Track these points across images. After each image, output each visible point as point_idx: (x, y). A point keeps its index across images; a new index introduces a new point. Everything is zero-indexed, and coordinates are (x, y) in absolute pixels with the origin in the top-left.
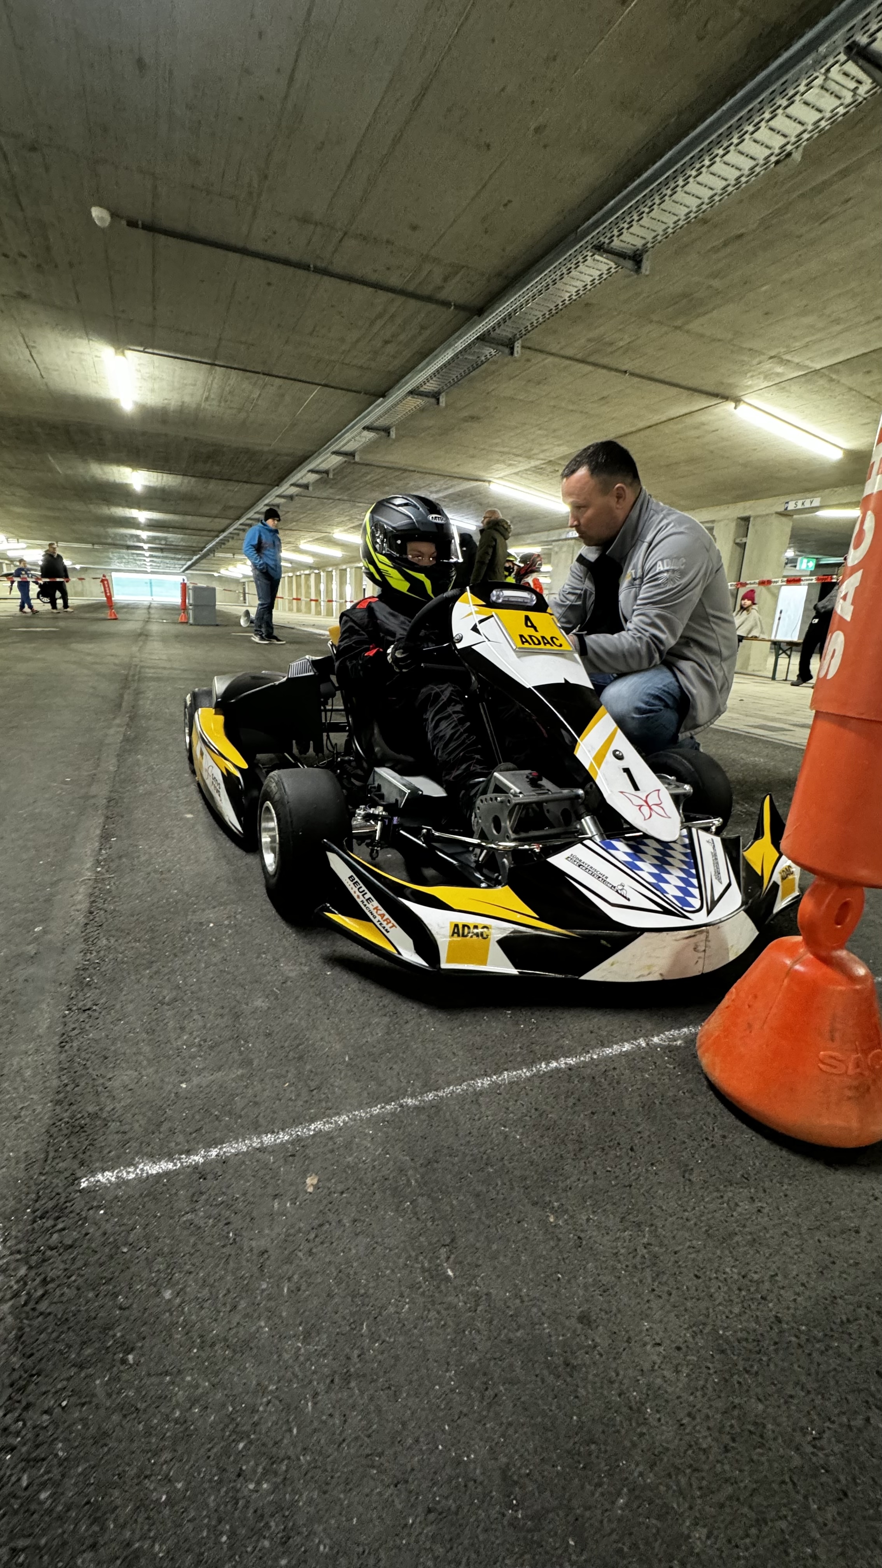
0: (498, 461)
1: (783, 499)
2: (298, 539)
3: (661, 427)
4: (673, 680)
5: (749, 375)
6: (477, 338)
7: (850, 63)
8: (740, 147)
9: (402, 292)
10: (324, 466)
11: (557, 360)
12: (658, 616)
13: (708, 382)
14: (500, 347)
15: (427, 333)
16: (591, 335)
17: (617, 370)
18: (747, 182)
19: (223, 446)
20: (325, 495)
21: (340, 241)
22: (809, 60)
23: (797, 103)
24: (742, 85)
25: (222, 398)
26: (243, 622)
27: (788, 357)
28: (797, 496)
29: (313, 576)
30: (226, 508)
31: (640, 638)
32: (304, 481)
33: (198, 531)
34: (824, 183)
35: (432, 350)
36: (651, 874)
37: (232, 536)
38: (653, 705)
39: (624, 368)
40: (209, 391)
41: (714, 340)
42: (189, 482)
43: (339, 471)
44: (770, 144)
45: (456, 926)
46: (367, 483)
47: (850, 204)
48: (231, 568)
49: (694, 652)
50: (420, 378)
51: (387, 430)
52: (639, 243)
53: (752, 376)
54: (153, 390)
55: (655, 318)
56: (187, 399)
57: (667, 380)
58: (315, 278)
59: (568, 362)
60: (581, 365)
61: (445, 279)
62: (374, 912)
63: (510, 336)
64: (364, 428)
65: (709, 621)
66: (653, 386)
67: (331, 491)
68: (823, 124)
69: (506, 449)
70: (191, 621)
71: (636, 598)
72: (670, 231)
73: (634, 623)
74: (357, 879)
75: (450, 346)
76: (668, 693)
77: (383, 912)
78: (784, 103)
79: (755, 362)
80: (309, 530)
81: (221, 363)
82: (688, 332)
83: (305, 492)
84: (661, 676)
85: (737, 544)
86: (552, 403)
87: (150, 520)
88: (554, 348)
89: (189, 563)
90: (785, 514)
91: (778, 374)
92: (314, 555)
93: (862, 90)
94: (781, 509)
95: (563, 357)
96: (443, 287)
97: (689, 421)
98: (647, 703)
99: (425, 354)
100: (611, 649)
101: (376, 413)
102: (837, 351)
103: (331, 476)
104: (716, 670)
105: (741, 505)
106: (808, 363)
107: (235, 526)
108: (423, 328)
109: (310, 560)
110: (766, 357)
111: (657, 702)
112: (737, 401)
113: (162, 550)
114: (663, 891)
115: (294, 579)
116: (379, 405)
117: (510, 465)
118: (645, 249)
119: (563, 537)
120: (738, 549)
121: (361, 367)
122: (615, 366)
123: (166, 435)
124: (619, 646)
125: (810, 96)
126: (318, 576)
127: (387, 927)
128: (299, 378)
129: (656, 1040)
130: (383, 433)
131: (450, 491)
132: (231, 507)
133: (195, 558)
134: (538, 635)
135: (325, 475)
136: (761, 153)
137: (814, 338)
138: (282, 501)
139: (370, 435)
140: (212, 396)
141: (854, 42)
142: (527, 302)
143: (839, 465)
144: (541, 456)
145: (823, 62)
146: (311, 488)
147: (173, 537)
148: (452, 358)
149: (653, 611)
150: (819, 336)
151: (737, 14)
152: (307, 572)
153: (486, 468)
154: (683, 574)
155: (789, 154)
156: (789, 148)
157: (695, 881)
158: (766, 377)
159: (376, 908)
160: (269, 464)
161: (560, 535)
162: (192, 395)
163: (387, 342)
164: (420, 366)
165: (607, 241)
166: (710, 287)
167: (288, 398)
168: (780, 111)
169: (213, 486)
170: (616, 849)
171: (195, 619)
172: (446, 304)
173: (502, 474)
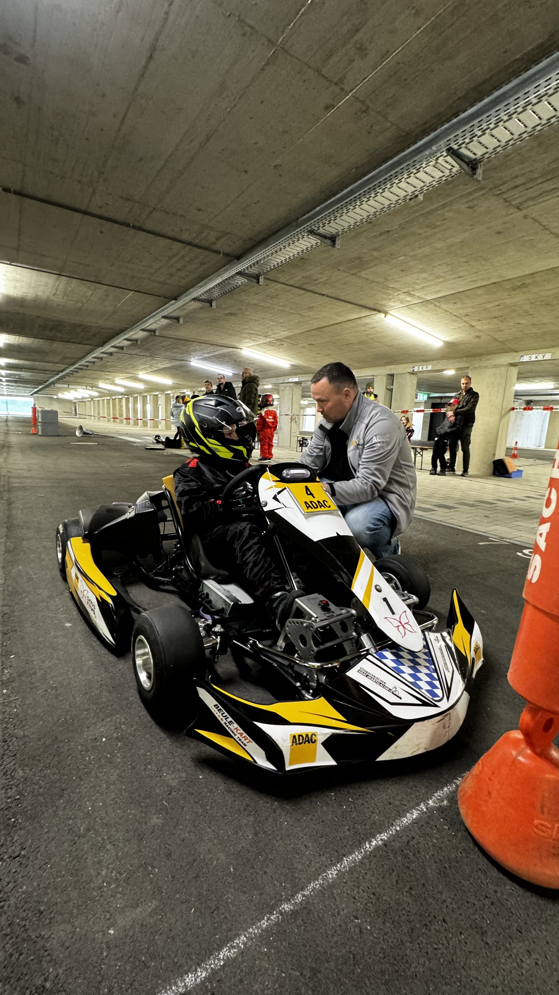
0: (246, 338)
1: (411, 365)
2: (115, 377)
3: (342, 324)
4: (386, 507)
5: (392, 300)
6: (237, 273)
7: (448, 157)
9: (189, 244)
10: (134, 337)
11: (283, 286)
12: (376, 469)
13: (370, 303)
14: (251, 279)
15: (204, 267)
16: (305, 274)
17: (319, 294)
18: (394, 207)
19: (64, 322)
20: (134, 352)
21: (151, 213)
22: (427, 153)
23: (421, 173)
25: (65, 294)
26: (77, 433)
27: (413, 293)
28: (419, 364)
29: (124, 399)
30: (64, 358)
31: (366, 483)
32: (121, 345)
33: (45, 371)
34: (432, 210)
35: (208, 276)
36: (410, 675)
37: (68, 375)
38: (378, 525)
39: (323, 293)
40: (56, 290)
41: (374, 282)
42: (38, 342)
43: (144, 340)
44: (406, 190)
45: (294, 737)
46: (163, 347)
47: (446, 221)
48: (66, 393)
49: (395, 488)
50: (199, 291)
51: (177, 319)
52: (334, 232)
53: (394, 301)
54: (15, 287)
55: (341, 268)
56: (40, 294)
57: (348, 300)
58: (132, 231)
59: (291, 288)
60: (298, 290)
61: (217, 239)
62: (235, 731)
63: (257, 273)
64: (162, 317)
65: (401, 468)
66: (339, 303)
67: (138, 350)
68: (434, 183)
69: (252, 332)
70: (40, 433)
71: (360, 456)
72: (352, 227)
73: (361, 472)
74: (220, 707)
75: (219, 275)
76: (385, 516)
77: (242, 731)
78: (415, 171)
79: (396, 294)
80: (122, 372)
81: (66, 275)
82: (360, 277)
83: (121, 351)
84: (380, 505)
85: (388, 389)
86: (280, 308)
87: (9, 364)
88: (282, 280)
89: (36, 390)
90: (413, 373)
91: (408, 301)
92: (124, 387)
93: (454, 170)
94: (411, 371)
95: (287, 285)
96: (215, 243)
97: (359, 322)
98: (374, 524)
99: (203, 277)
100: (350, 491)
101: (172, 308)
102: (438, 292)
103: (139, 343)
104: (407, 496)
105: (388, 367)
106: (423, 296)
107: (71, 369)
108: (202, 264)
109: (122, 390)
110: (401, 292)
111: (379, 523)
112: (386, 313)
113: (16, 382)
114: (420, 688)
115: (111, 401)
116: (172, 304)
117: (254, 340)
118: (337, 235)
119: (286, 381)
120: (389, 392)
121: (161, 282)
122: (318, 291)
123: (24, 314)
124: (355, 489)
125: (428, 169)
126: (127, 400)
127: (245, 742)
128: (119, 286)
129: (431, 802)
130: (175, 321)
131: (217, 353)
132: (68, 358)
133: (40, 387)
134: (315, 500)
135: (135, 342)
136: (402, 194)
137: (427, 284)
138: (105, 355)
139: (165, 321)
140: (58, 293)
141: (450, 147)
142: (268, 256)
143: (440, 350)
144: (273, 336)
145: (435, 155)
146: (125, 349)
147: (25, 374)
148: (221, 283)
149: (373, 466)
150: (430, 283)
151: (389, 124)
152: (120, 397)
153: (240, 342)
154: (388, 443)
155: (417, 196)
156: (417, 193)
157: (435, 675)
158: (402, 302)
159: (236, 729)
160: (96, 334)
161: (284, 380)
162: (44, 292)
163: (179, 270)
164: (200, 285)
165: (316, 229)
166: (371, 255)
167: (111, 297)
168: (412, 175)
169: (56, 345)
170: (386, 658)
171: (42, 431)
172: (217, 252)
173: (249, 345)
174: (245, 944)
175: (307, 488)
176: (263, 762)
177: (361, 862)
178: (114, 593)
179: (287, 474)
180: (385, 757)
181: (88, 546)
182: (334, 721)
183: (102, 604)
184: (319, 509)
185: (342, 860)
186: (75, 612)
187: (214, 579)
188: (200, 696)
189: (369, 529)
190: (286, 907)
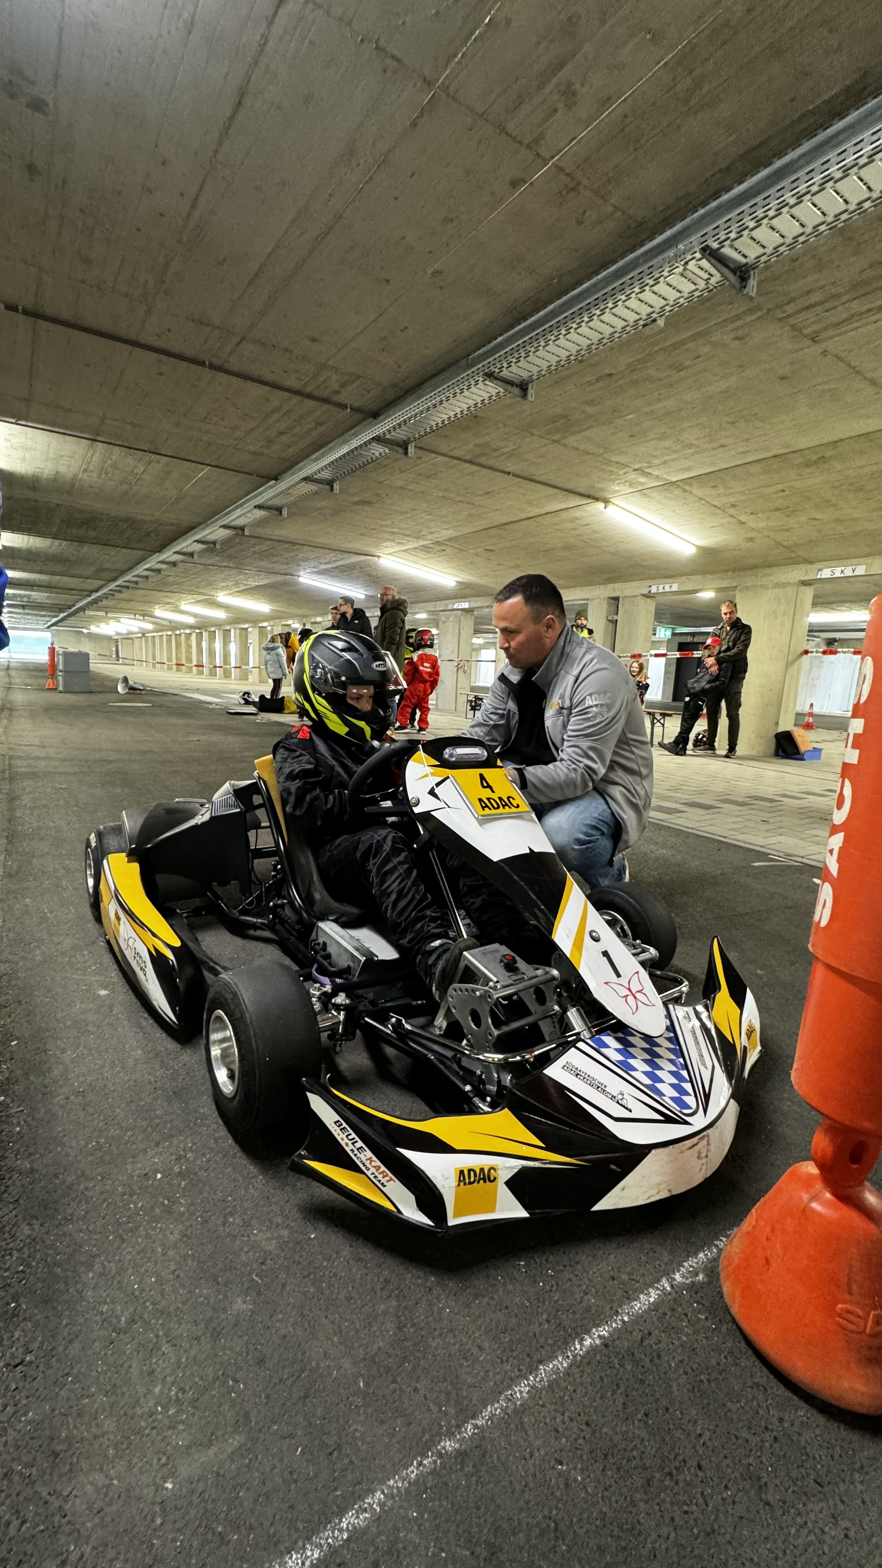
0: (386, 540)
1: (647, 583)
2: (179, 600)
3: (539, 519)
4: (605, 807)
5: (616, 482)
6: (373, 438)
7: (704, 261)
8: (613, 310)
9: (298, 393)
10: (211, 538)
11: (445, 459)
12: (591, 748)
13: (581, 485)
14: (395, 448)
15: (322, 429)
16: (478, 441)
17: (501, 471)
18: (619, 337)
19: (101, 514)
20: (209, 562)
21: (239, 343)
22: (671, 253)
23: (661, 284)
24: (614, 262)
25: (102, 470)
26: (120, 689)
27: (649, 470)
28: (658, 581)
29: (194, 635)
30: (101, 570)
31: (575, 769)
32: (190, 550)
33: (67, 590)
34: (678, 342)
35: (327, 443)
36: (645, 1073)
37: (106, 596)
38: (592, 835)
39: (508, 470)
40: (89, 463)
41: (587, 453)
42: (60, 545)
43: (227, 542)
44: (638, 311)
45: (462, 1172)
46: (255, 553)
47: (700, 359)
48: (102, 625)
49: (619, 776)
50: (313, 467)
51: (279, 510)
52: (525, 375)
53: (618, 484)
54: (24, 459)
55: (535, 431)
56: (62, 469)
57: (549, 482)
58: (210, 373)
59: (456, 461)
60: (467, 465)
61: (343, 385)
62: (367, 1163)
63: (405, 438)
64: (255, 507)
65: (629, 745)
66: (532, 485)
67: (217, 558)
68: (682, 301)
69: (396, 530)
70: (61, 688)
71: (565, 726)
72: (553, 368)
73: (567, 752)
74: (345, 1125)
75: (345, 442)
76: (603, 821)
77: (378, 1163)
78: (652, 282)
79: (621, 472)
80: (190, 592)
81: (104, 440)
82: (565, 445)
83: (190, 559)
84: (595, 804)
85: (610, 621)
86: (440, 495)
88: (444, 449)
89: (55, 620)
90: (648, 596)
91: (641, 483)
92: (195, 615)
93: (713, 281)
94: (646, 591)
95: (451, 457)
96: (340, 392)
97: (564, 515)
98: (586, 834)
99: (320, 445)
100: (549, 782)
101: (269, 493)
102: (689, 469)
103: (218, 546)
104: (638, 788)
105: (610, 586)
106: (665, 476)
107: (110, 588)
108: (318, 424)
109: (191, 620)
110: (631, 470)
111: (593, 832)
112: (606, 501)
113: (23, 607)
114: (661, 1094)
115: (173, 637)
116: (271, 487)
117: (400, 543)
118: (531, 380)
119: (450, 607)
120: (611, 625)
121: (254, 453)
122: (501, 468)
123: (36, 501)
124: (556, 778)
125: (671, 279)
126: (199, 635)
127: (383, 1181)
128: (187, 458)
129: (678, 1277)
130: (275, 512)
131: (340, 563)
132: (104, 570)
133: (62, 615)
134: (495, 796)
135: (212, 545)
136: (632, 317)
137: (669, 458)
138: (164, 566)
139: (259, 513)
140: (91, 468)
141: (707, 246)
142: (421, 413)
143: (692, 559)
144: (429, 537)
145: (683, 257)
146: (196, 556)
147: (37, 595)
148: (348, 453)
149: (585, 744)
150: (676, 456)
151: (610, 209)
152: (188, 631)
153: (377, 546)
154: (609, 707)
155: (655, 320)
156: (654, 315)
157: (684, 1073)
158: (631, 485)
159: (370, 1159)
160: (151, 532)
161: (446, 605)
162: (69, 466)
163: (282, 433)
164: (314, 456)
165: (497, 371)
166: (584, 412)
167: (174, 475)
168: (647, 288)
169: (88, 549)
170: (607, 1046)
171: (65, 685)
172: (343, 406)
173: (392, 550)
174: (382, 1505)
175: (482, 777)
176: (412, 1213)
177: (568, 1373)
178: (177, 943)
179: (451, 755)
180: (605, 1204)
181: (136, 867)
182: (525, 1147)
183: (158, 960)
184: (501, 810)
185: (537, 1369)
186: (114, 974)
187: (335, 921)
188: (313, 1106)
189: (579, 842)
190: (449, 1445)
